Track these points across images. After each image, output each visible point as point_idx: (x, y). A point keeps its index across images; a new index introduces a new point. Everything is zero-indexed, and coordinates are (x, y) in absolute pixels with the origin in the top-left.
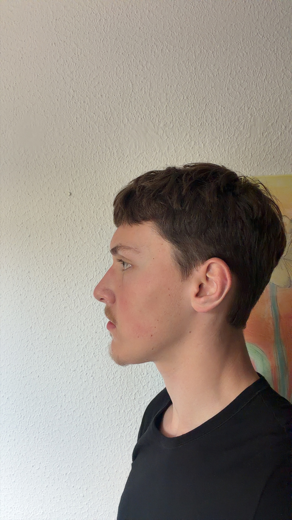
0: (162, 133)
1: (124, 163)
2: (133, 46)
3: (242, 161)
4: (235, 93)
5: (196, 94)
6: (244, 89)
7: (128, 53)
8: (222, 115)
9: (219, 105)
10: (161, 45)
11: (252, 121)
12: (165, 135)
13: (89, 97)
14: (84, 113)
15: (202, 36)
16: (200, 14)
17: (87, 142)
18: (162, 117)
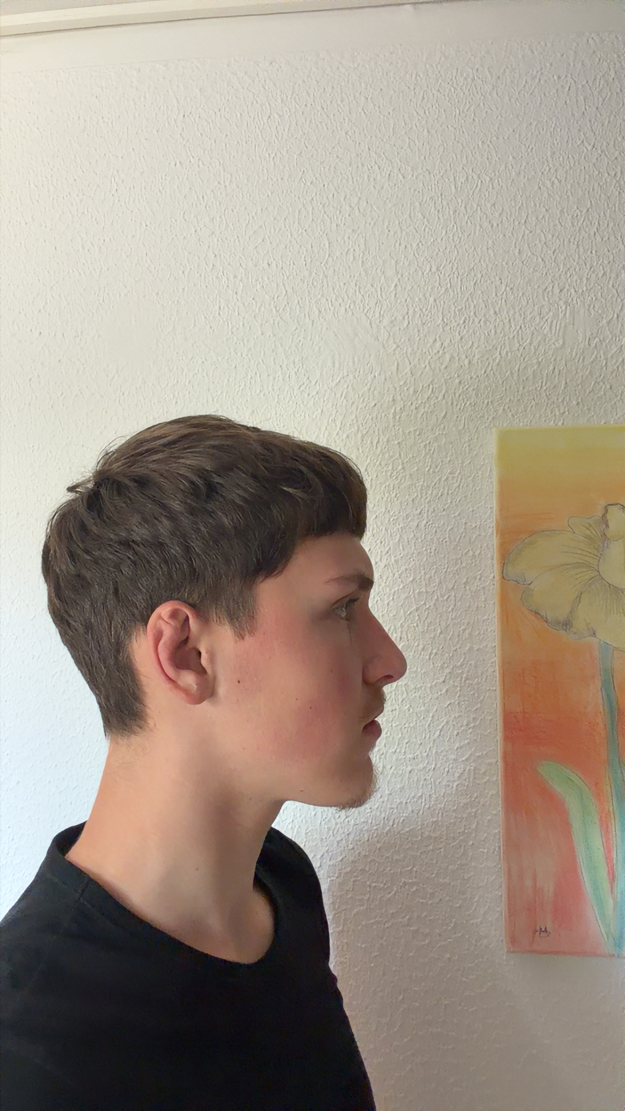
0: (386, 339)
1: (309, 395)
2: (332, 169)
3: (546, 395)
4: (535, 260)
5: (456, 261)
6: (552, 252)
7: (322, 181)
8: (507, 303)
9: (501, 283)
10: (389, 165)
11: (568, 315)
12: (391, 341)
13: (244, 266)
14: (235, 297)
15: (470, 147)
16: (468, 103)
17: (239, 354)
18: (387, 305)
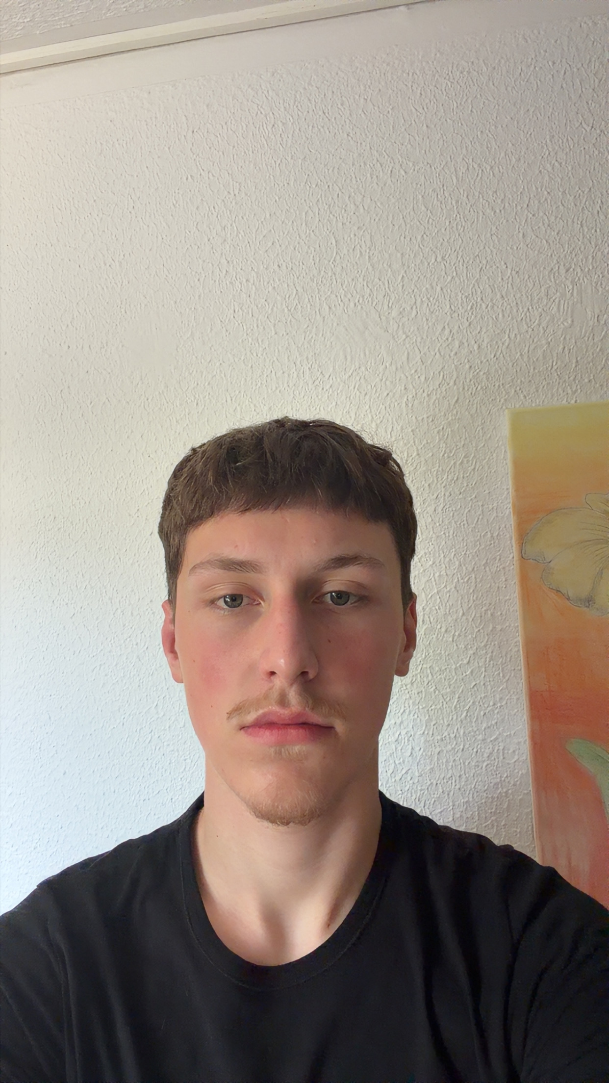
0: (395, 329)
1: (323, 389)
2: (336, 170)
3: (558, 375)
4: (539, 243)
5: (461, 249)
6: (556, 234)
7: (327, 183)
8: (514, 286)
9: (507, 267)
10: (390, 162)
11: (575, 294)
12: (401, 332)
13: (256, 270)
14: (248, 301)
15: (469, 138)
16: (465, 95)
17: (255, 355)
18: (395, 297)
